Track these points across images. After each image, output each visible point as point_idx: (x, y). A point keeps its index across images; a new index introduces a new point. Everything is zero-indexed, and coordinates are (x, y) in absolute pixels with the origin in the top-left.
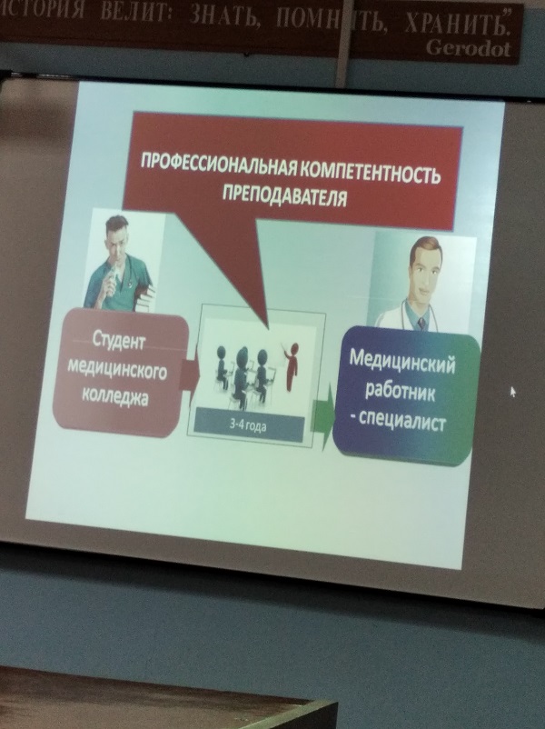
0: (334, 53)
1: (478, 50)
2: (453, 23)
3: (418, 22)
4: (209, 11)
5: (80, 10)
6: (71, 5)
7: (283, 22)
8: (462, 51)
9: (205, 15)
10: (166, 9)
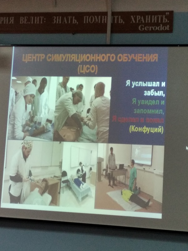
1: (158, 28)
2: (148, 19)
4: (59, 19)
5: (12, 21)
6: (9, 19)
7: (86, 22)
8: (152, 29)
9: (57, 20)
10: (43, 19)
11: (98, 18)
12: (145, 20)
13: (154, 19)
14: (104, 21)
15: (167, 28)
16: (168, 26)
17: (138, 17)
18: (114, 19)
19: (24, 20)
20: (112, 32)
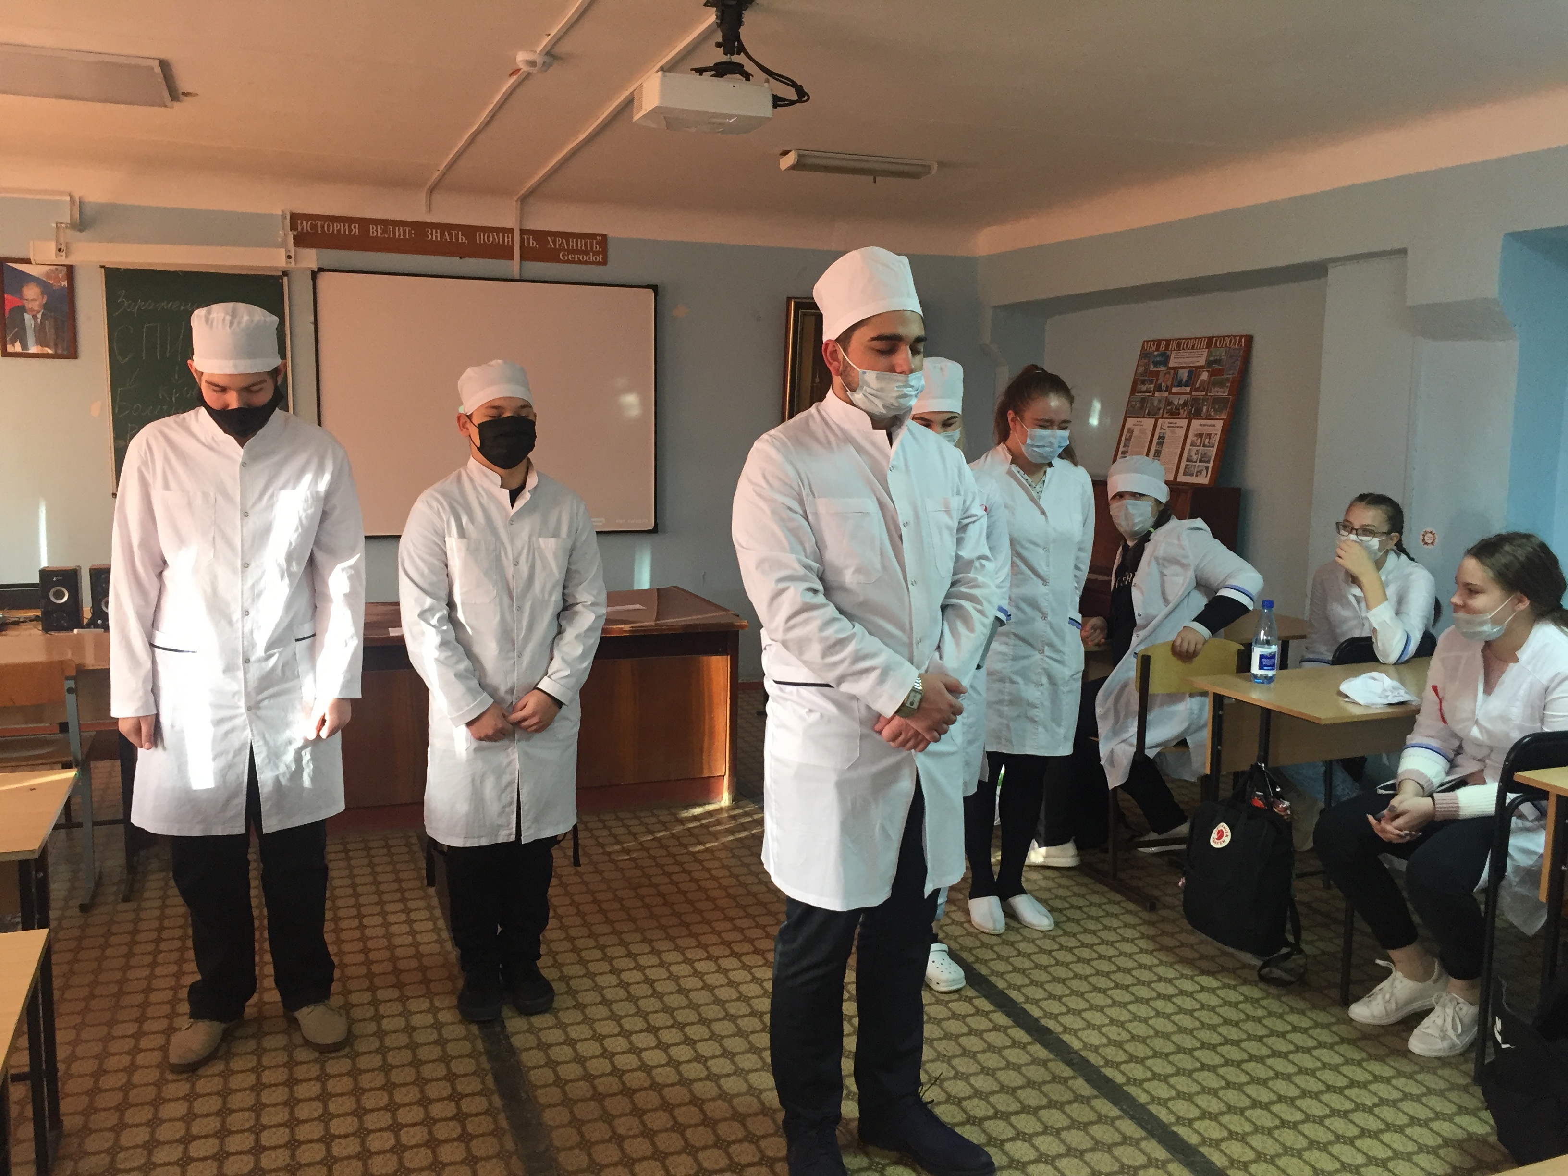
0: (512, 258)
1: (587, 258)
2: (572, 243)
3: (554, 243)
4: (436, 233)
5: (356, 230)
6: (350, 227)
7: (480, 240)
8: (579, 258)
9: (434, 236)
10: (410, 232)
11: (498, 236)
12: (568, 245)
13: (581, 244)
14: (508, 242)
15: (600, 258)
16: (601, 256)
17: (559, 240)
18: (522, 241)
19: (376, 231)
20: (522, 259)
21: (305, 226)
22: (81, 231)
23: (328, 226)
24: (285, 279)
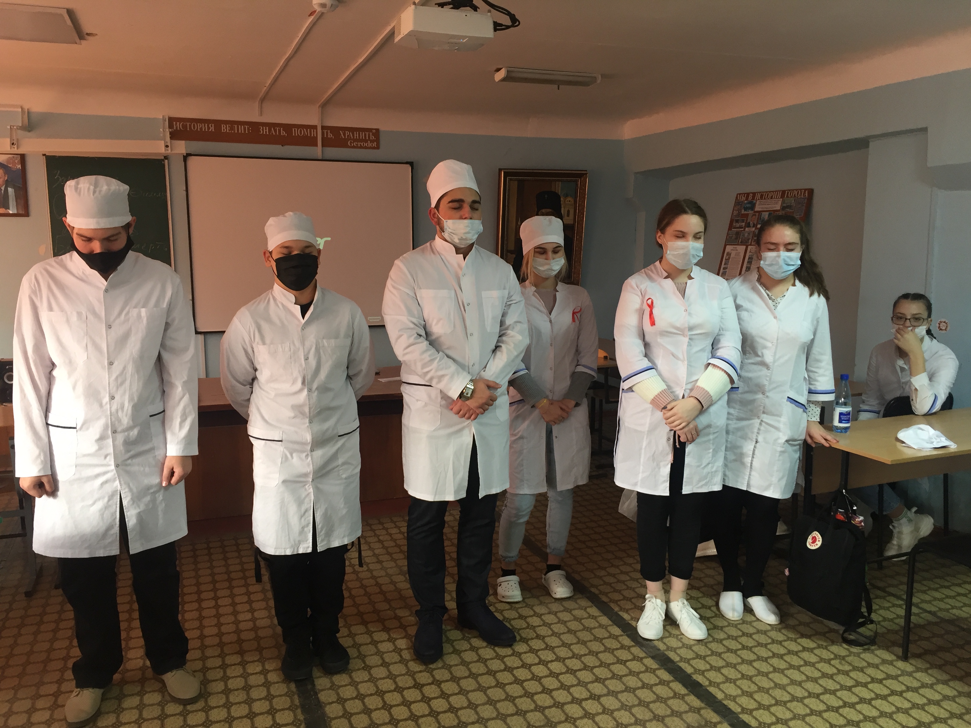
0: (316, 145)
1: (366, 145)
2: (356, 135)
3: (344, 135)
4: (266, 129)
5: (212, 129)
6: (208, 126)
7: (295, 134)
8: (360, 145)
9: (265, 131)
10: (248, 129)
11: (307, 131)
12: (353, 136)
13: (362, 135)
14: (314, 134)
15: (375, 144)
16: (375, 143)
17: (347, 133)
18: (323, 134)
19: (226, 128)
20: (323, 146)
21: (178, 126)
22: (29, 131)
23: (194, 125)
24: (166, 161)
